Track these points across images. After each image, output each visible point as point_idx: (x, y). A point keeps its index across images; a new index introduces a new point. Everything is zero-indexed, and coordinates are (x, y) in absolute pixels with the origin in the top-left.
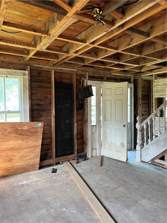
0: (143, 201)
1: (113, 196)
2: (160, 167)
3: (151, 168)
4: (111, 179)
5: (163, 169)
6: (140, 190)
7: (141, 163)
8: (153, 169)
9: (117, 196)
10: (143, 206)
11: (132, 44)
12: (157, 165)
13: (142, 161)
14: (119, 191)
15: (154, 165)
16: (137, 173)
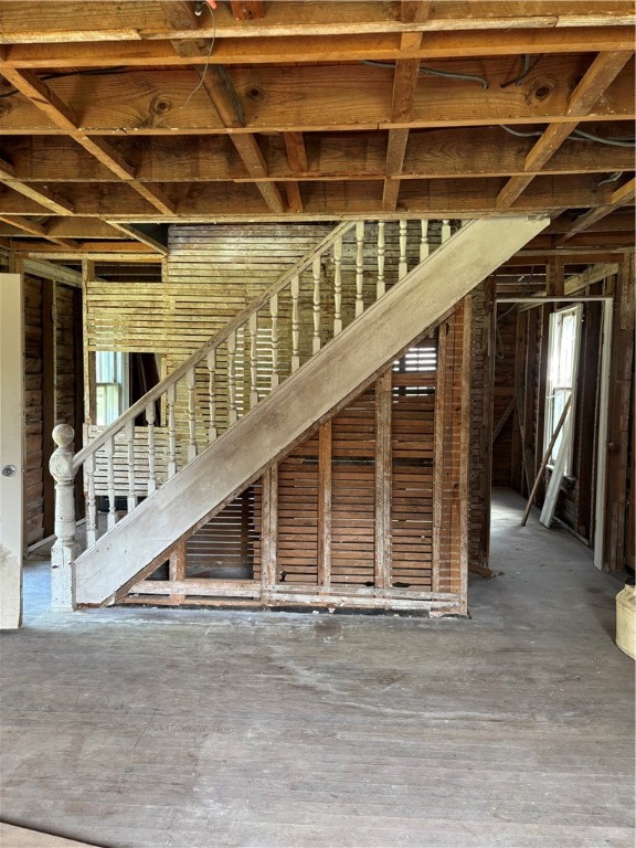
0: (208, 743)
1: (96, 786)
2: (152, 606)
3: (129, 621)
4: (19, 723)
5: (166, 610)
6: (164, 713)
7: (78, 613)
8: (136, 622)
9: (109, 779)
10: (225, 761)
11: (159, 127)
12: (140, 605)
13: (78, 605)
14: (98, 753)
15: (128, 605)
16: (97, 654)
